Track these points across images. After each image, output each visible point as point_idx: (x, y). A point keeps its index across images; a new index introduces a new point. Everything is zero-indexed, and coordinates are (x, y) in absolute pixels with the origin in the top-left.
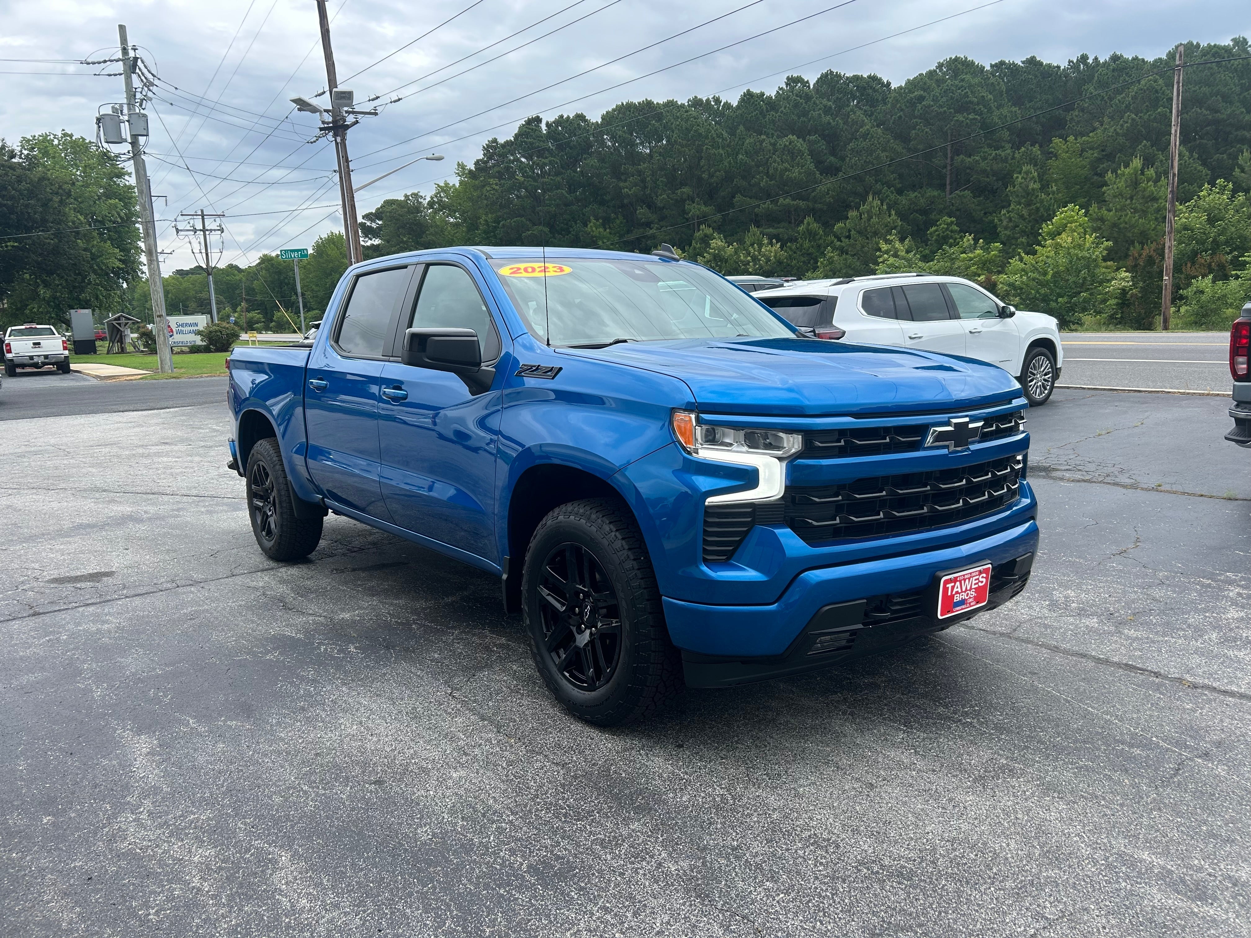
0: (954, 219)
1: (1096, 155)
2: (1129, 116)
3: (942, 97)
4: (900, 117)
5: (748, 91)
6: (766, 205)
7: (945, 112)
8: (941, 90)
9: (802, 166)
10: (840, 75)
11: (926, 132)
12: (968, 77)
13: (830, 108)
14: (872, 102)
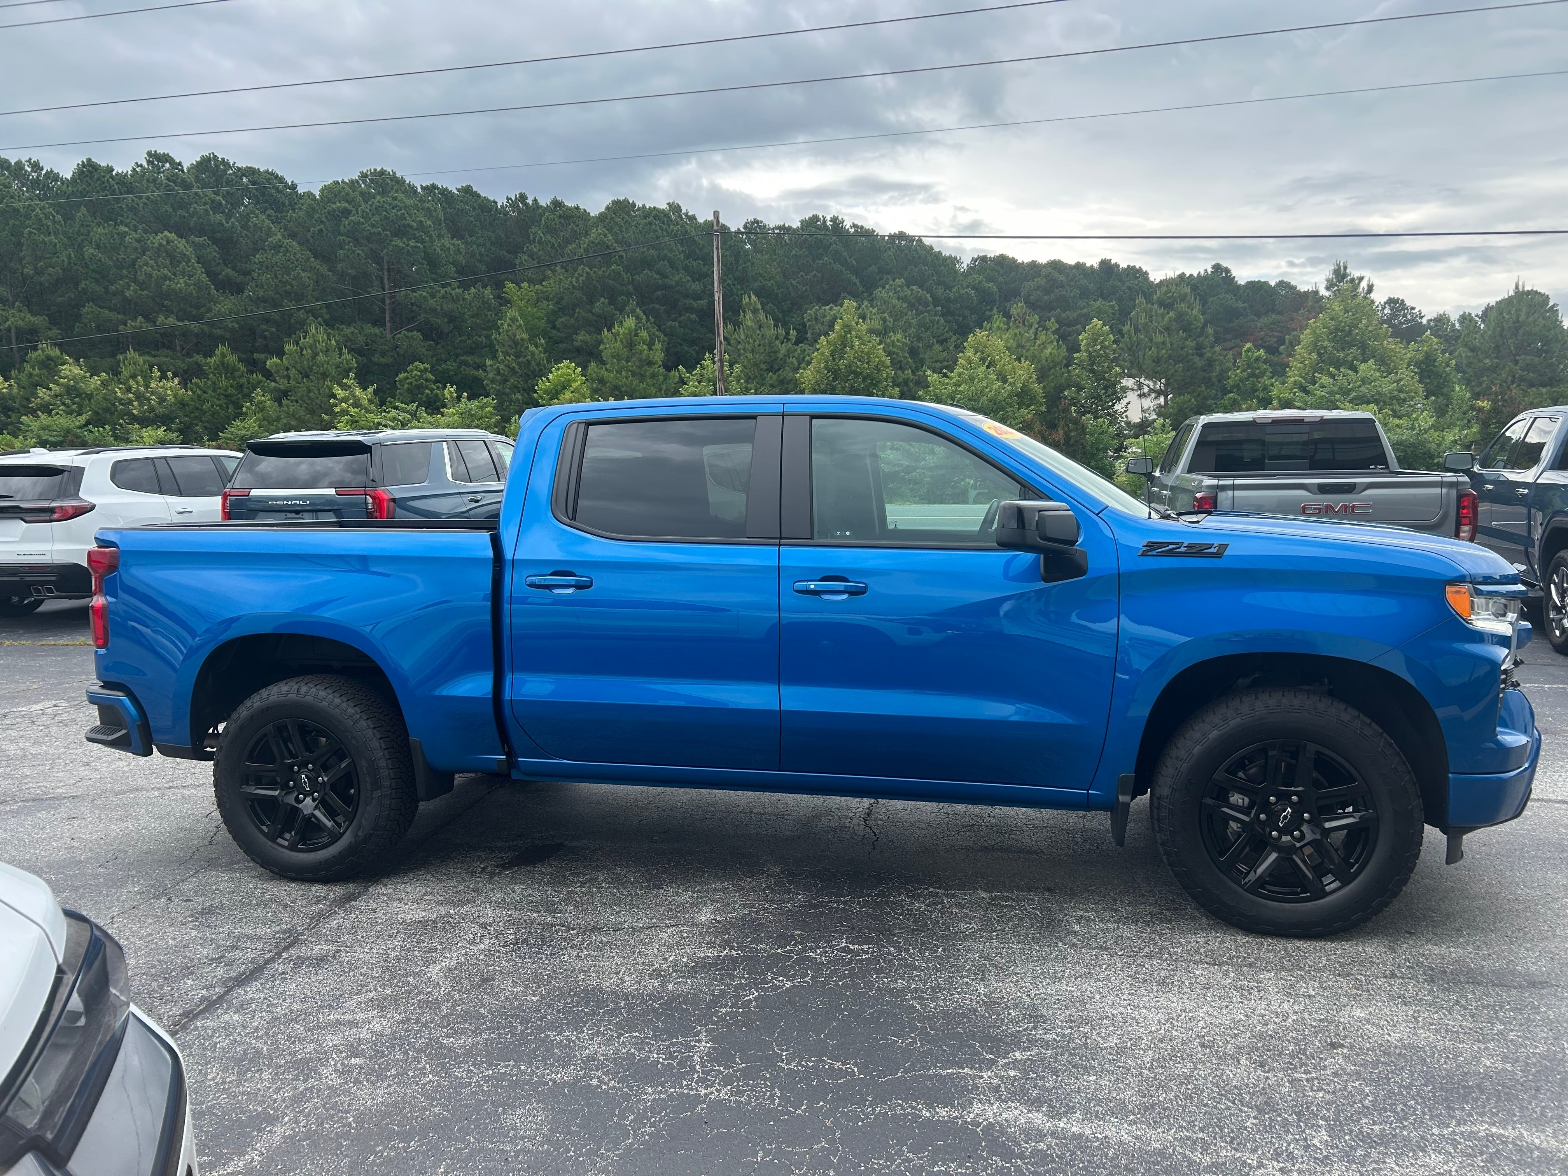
0: (428, 366)
1: (551, 307)
2: (583, 269)
3: (373, 215)
4: (321, 231)
5: (89, 160)
6: (138, 324)
7: (379, 233)
8: (371, 206)
9: (190, 276)
10: (228, 164)
11: (358, 254)
12: (401, 196)
13: (221, 204)
14: (278, 207)
